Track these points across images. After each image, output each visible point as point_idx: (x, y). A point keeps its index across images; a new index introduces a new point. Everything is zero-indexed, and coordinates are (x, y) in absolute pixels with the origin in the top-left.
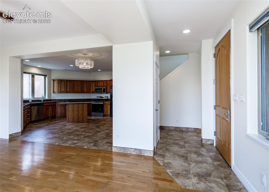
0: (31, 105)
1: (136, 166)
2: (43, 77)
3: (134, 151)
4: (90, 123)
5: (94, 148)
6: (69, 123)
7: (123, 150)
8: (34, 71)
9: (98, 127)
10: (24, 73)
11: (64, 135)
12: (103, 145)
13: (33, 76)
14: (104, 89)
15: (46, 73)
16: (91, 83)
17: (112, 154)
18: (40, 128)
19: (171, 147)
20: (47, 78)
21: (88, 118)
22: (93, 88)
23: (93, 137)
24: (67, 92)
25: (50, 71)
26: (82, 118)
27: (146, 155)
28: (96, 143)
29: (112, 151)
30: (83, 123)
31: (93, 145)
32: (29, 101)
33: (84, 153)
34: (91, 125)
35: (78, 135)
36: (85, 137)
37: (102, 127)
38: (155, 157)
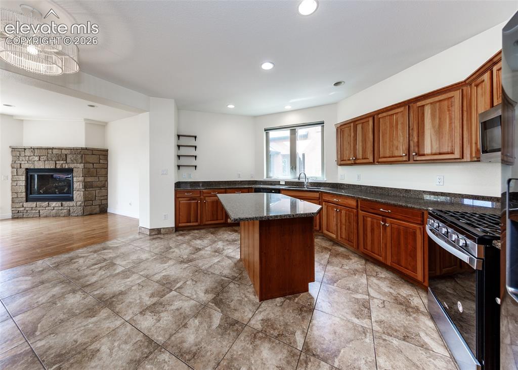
32: (279, 182)
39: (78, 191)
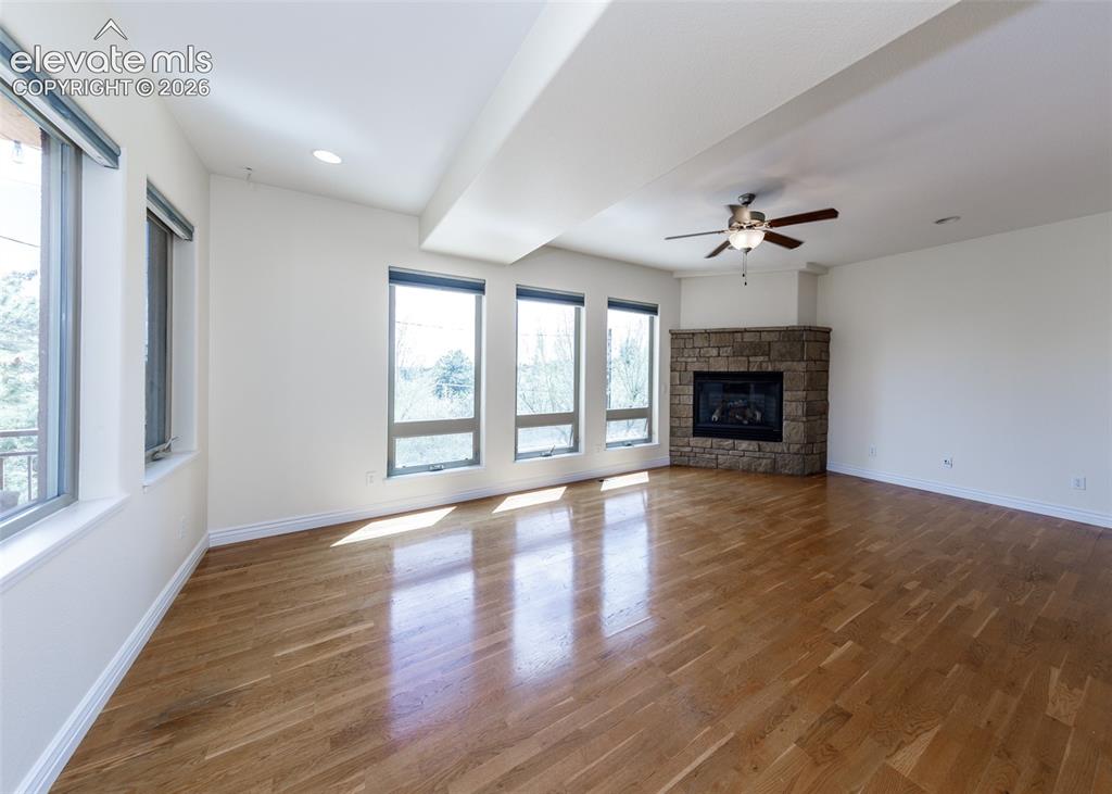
39: (793, 420)
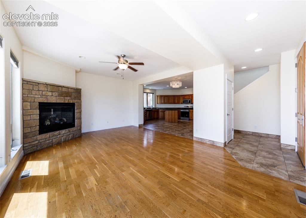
0: (147, 111)
1: (208, 149)
2: (152, 94)
3: (209, 142)
4: (179, 123)
5: (181, 136)
6: (167, 123)
7: (200, 140)
8: (148, 91)
9: (185, 126)
10: (144, 93)
11: (164, 128)
12: (188, 136)
13: (147, 94)
14: (189, 101)
15: (153, 92)
16: (180, 96)
17: (193, 141)
18: (151, 123)
19: (243, 145)
20: (154, 94)
21: (178, 120)
22: (182, 101)
23: (181, 131)
24: (165, 103)
25: (155, 90)
26: (174, 120)
27: (218, 145)
28: (183, 134)
29: (193, 140)
30: (175, 123)
31: (181, 135)
32: (146, 108)
33: (176, 138)
34: (180, 125)
35: (172, 129)
36: (176, 130)
37: (187, 126)
38: (225, 148)
39: (78, 119)
